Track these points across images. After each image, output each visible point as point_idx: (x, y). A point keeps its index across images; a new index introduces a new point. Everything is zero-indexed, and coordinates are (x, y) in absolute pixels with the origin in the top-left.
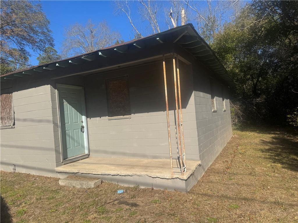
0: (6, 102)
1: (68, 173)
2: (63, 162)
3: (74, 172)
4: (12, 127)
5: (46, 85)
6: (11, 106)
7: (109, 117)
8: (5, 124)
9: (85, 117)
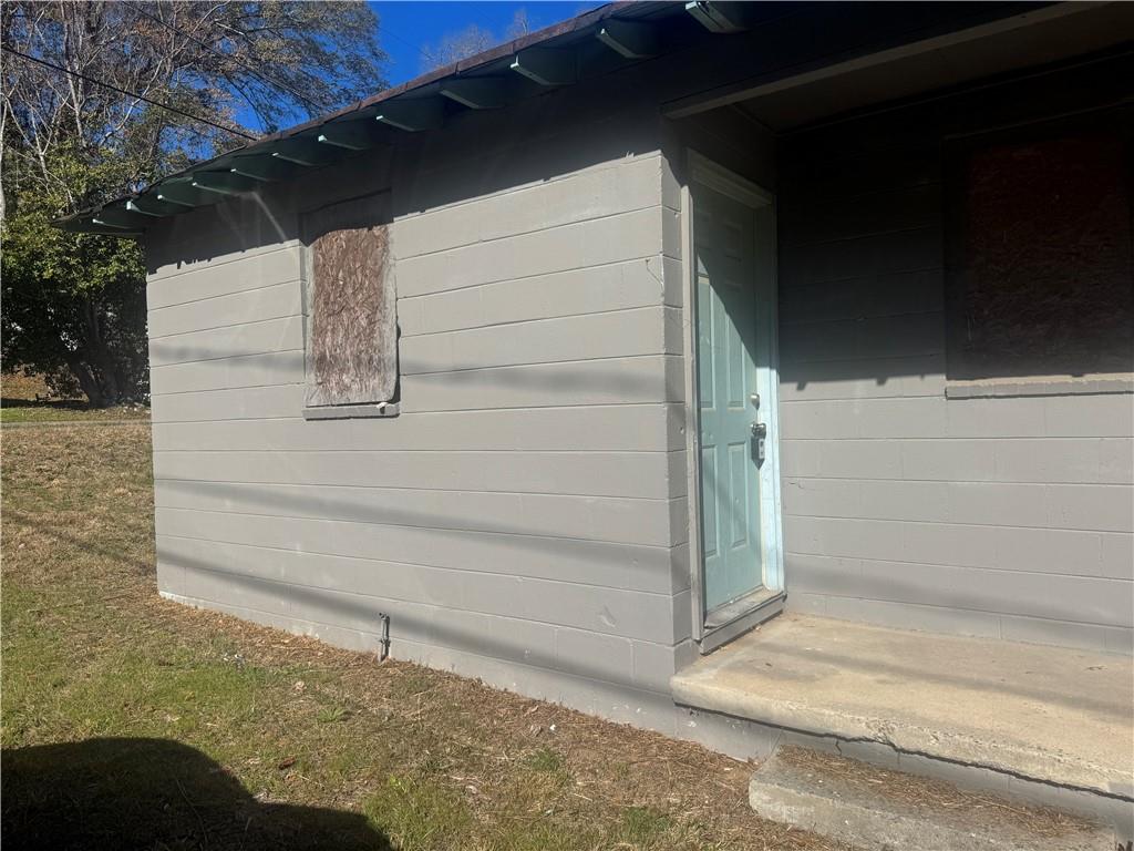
0: (351, 273)
1: (779, 727)
2: (699, 642)
3: (838, 730)
4: (383, 409)
5: (630, 157)
6: (379, 292)
7: (948, 379)
8: (341, 392)
9: (774, 372)
